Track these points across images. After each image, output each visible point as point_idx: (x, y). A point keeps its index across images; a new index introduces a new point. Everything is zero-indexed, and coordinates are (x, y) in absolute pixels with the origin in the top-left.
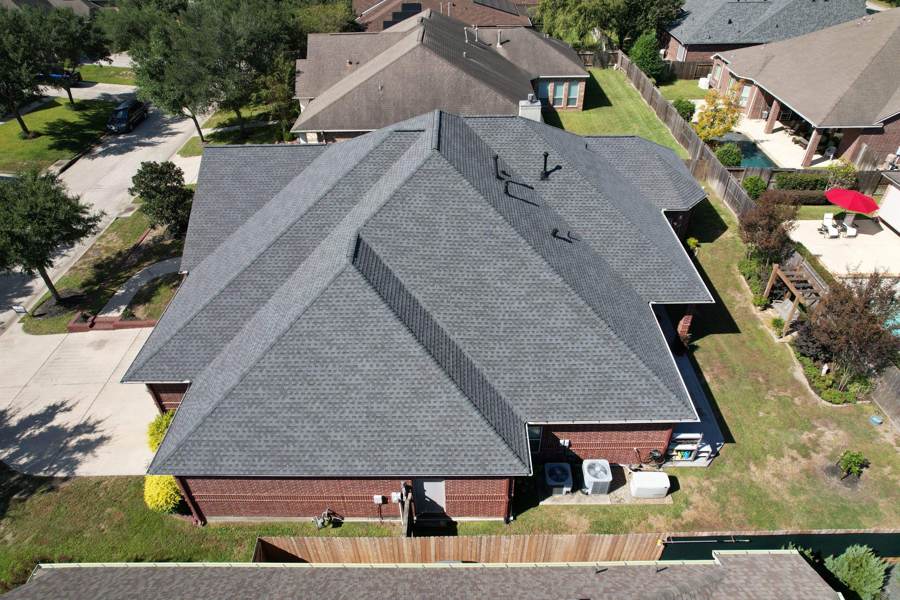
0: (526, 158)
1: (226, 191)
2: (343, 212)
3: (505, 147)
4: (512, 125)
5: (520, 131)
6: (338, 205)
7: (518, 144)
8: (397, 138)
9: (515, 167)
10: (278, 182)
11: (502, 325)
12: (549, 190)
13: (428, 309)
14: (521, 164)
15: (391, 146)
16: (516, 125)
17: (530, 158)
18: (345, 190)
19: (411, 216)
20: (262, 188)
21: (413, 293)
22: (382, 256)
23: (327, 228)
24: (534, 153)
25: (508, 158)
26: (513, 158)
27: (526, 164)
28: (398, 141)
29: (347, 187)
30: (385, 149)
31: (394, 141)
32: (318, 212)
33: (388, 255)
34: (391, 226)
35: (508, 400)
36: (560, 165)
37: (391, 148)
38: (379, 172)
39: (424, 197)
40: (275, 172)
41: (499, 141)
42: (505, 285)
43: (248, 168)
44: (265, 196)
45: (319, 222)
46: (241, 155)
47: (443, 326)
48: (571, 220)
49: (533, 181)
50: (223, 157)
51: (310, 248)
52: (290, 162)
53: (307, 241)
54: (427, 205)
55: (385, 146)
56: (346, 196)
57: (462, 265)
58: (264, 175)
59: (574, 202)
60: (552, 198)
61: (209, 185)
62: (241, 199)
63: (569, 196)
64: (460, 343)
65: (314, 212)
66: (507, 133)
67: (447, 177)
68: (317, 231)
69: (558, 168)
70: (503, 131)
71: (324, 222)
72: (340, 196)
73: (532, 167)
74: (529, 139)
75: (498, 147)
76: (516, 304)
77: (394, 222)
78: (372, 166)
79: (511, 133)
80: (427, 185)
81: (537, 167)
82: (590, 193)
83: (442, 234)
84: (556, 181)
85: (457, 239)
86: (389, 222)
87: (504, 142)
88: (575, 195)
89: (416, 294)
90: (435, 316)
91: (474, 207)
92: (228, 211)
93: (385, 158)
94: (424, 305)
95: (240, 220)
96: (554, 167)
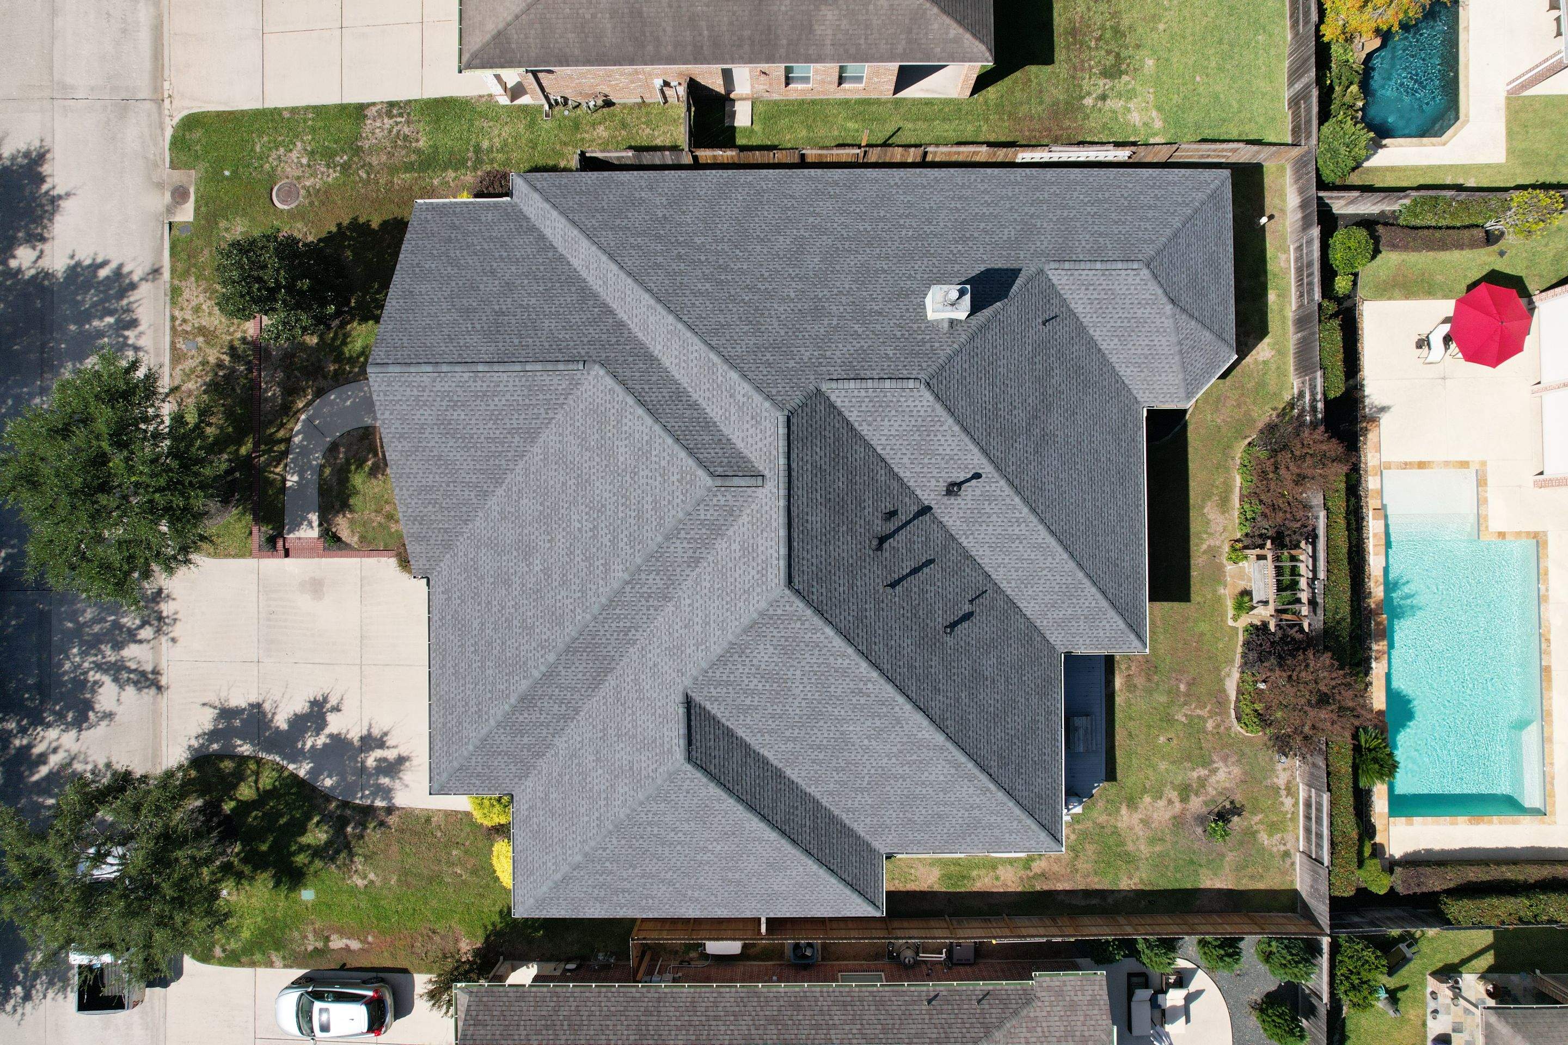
0: (926, 461)
1: (436, 453)
2: (652, 611)
3: (894, 441)
4: (909, 403)
5: (922, 413)
6: (644, 602)
7: (916, 437)
8: (720, 497)
9: (908, 474)
10: (517, 438)
11: (867, 778)
12: (956, 510)
13: (780, 766)
14: (918, 470)
15: (711, 511)
16: (917, 403)
17: (933, 461)
18: (651, 581)
19: (753, 670)
20: (493, 449)
21: (761, 751)
22: (719, 715)
23: (633, 631)
24: (941, 451)
25: (897, 461)
26: (905, 460)
27: (925, 470)
28: (722, 503)
29: (652, 576)
30: (702, 517)
31: (715, 502)
32: (617, 611)
33: (727, 714)
34: (728, 684)
35: (867, 838)
36: (980, 471)
37: (711, 514)
38: (697, 554)
39: (771, 649)
40: (507, 421)
41: (886, 432)
42: (874, 743)
43: (459, 412)
44: (503, 462)
45: (621, 624)
46: (438, 388)
47: (799, 781)
48: (981, 553)
49: (932, 496)
50: (408, 393)
51: (617, 657)
52: (527, 401)
53: (610, 648)
54: (775, 659)
55: (702, 512)
56: (654, 590)
57: (821, 723)
58: (490, 425)
59: (991, 528)
60: (958, 523)
61: (405, 443)
62: (465, 466)
63: (984, 518)
64: (818, 796)
65: (610, 611)
66: (900, 417)
67: (803, 624)
68: (621, 636)
69: (977, 476)
70: (893, 413)
71: (628, 624)
72: (645, 589)
73: (935, 474)
74: (937, 427)
75: (883, 442)
76: (885, 760)
77: (732, 679)
78: (685, 545)
79: (906, 418)
80: (775, 634)
81: (943, 474)
82: (1017, 515)
83: (797, 691)
84: (969, 497)
85: (816, 696)
86: (725, 678)
87: (893, 432)
88: (994, 518)
89: (764, 752)
90: (788, 772)
91: (840, 661)
92: (452, 488)
93: (704, 531)
94: (775, 763)
95: (475, 501)
96: (969, 476)
